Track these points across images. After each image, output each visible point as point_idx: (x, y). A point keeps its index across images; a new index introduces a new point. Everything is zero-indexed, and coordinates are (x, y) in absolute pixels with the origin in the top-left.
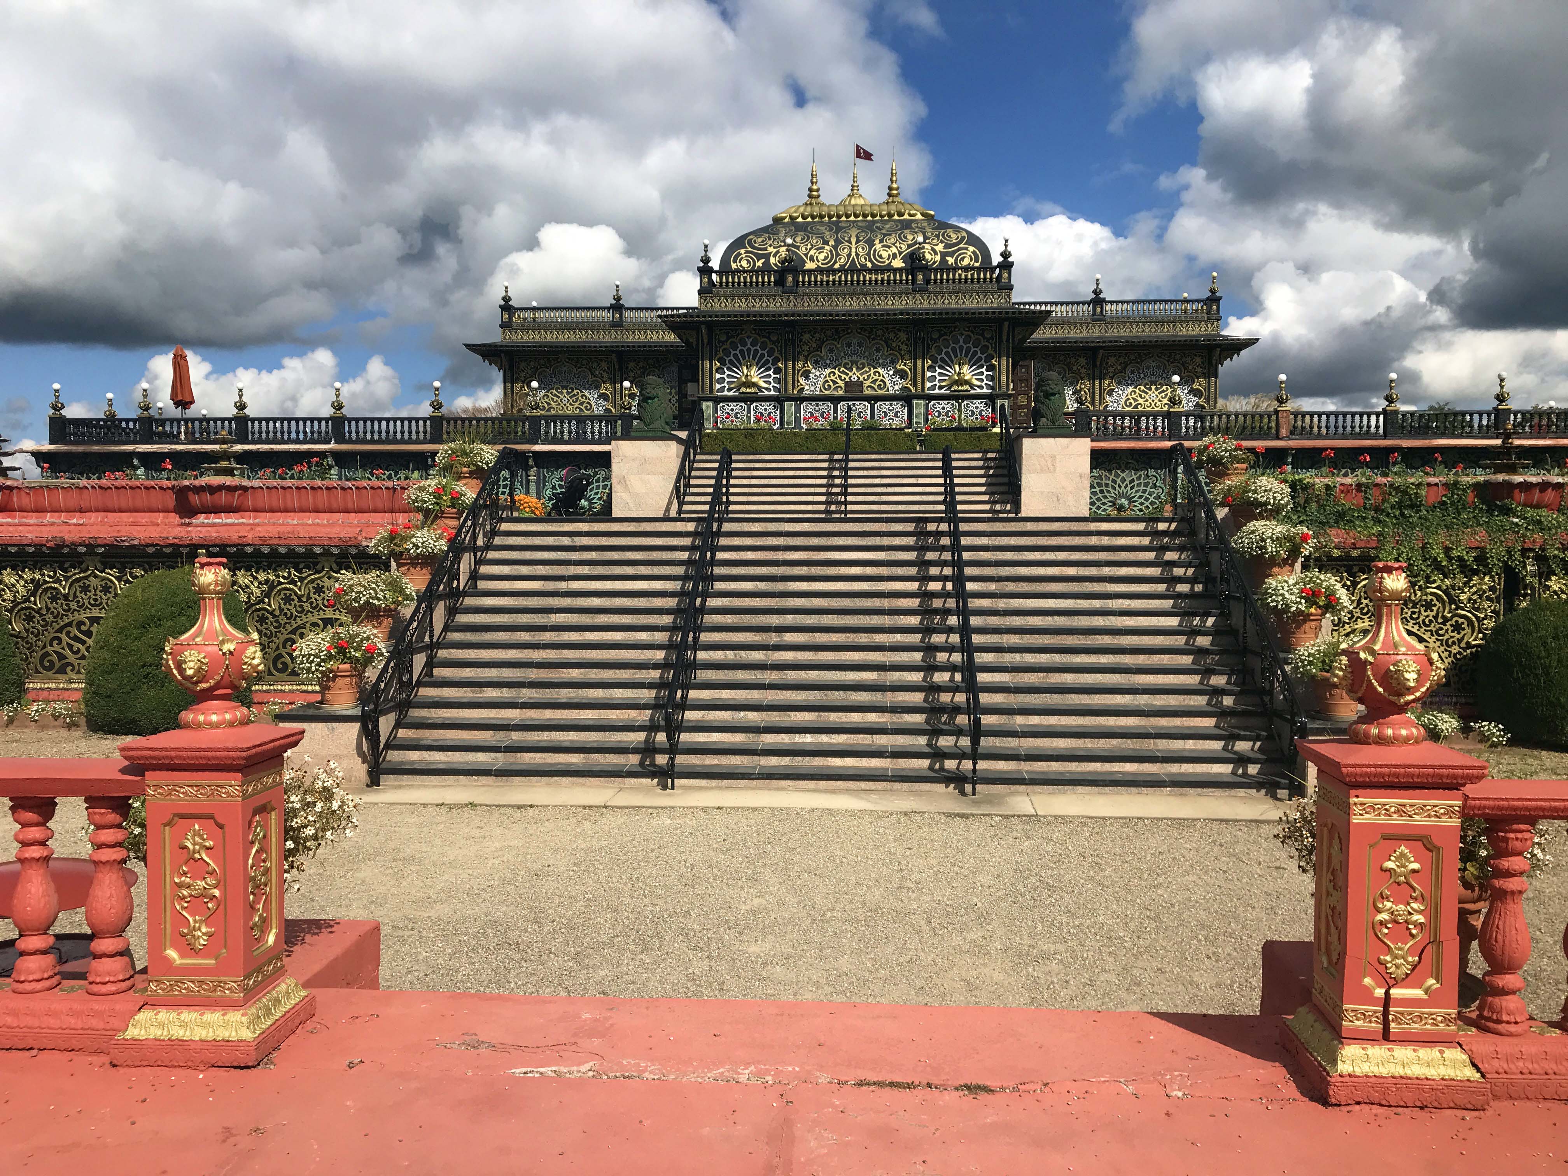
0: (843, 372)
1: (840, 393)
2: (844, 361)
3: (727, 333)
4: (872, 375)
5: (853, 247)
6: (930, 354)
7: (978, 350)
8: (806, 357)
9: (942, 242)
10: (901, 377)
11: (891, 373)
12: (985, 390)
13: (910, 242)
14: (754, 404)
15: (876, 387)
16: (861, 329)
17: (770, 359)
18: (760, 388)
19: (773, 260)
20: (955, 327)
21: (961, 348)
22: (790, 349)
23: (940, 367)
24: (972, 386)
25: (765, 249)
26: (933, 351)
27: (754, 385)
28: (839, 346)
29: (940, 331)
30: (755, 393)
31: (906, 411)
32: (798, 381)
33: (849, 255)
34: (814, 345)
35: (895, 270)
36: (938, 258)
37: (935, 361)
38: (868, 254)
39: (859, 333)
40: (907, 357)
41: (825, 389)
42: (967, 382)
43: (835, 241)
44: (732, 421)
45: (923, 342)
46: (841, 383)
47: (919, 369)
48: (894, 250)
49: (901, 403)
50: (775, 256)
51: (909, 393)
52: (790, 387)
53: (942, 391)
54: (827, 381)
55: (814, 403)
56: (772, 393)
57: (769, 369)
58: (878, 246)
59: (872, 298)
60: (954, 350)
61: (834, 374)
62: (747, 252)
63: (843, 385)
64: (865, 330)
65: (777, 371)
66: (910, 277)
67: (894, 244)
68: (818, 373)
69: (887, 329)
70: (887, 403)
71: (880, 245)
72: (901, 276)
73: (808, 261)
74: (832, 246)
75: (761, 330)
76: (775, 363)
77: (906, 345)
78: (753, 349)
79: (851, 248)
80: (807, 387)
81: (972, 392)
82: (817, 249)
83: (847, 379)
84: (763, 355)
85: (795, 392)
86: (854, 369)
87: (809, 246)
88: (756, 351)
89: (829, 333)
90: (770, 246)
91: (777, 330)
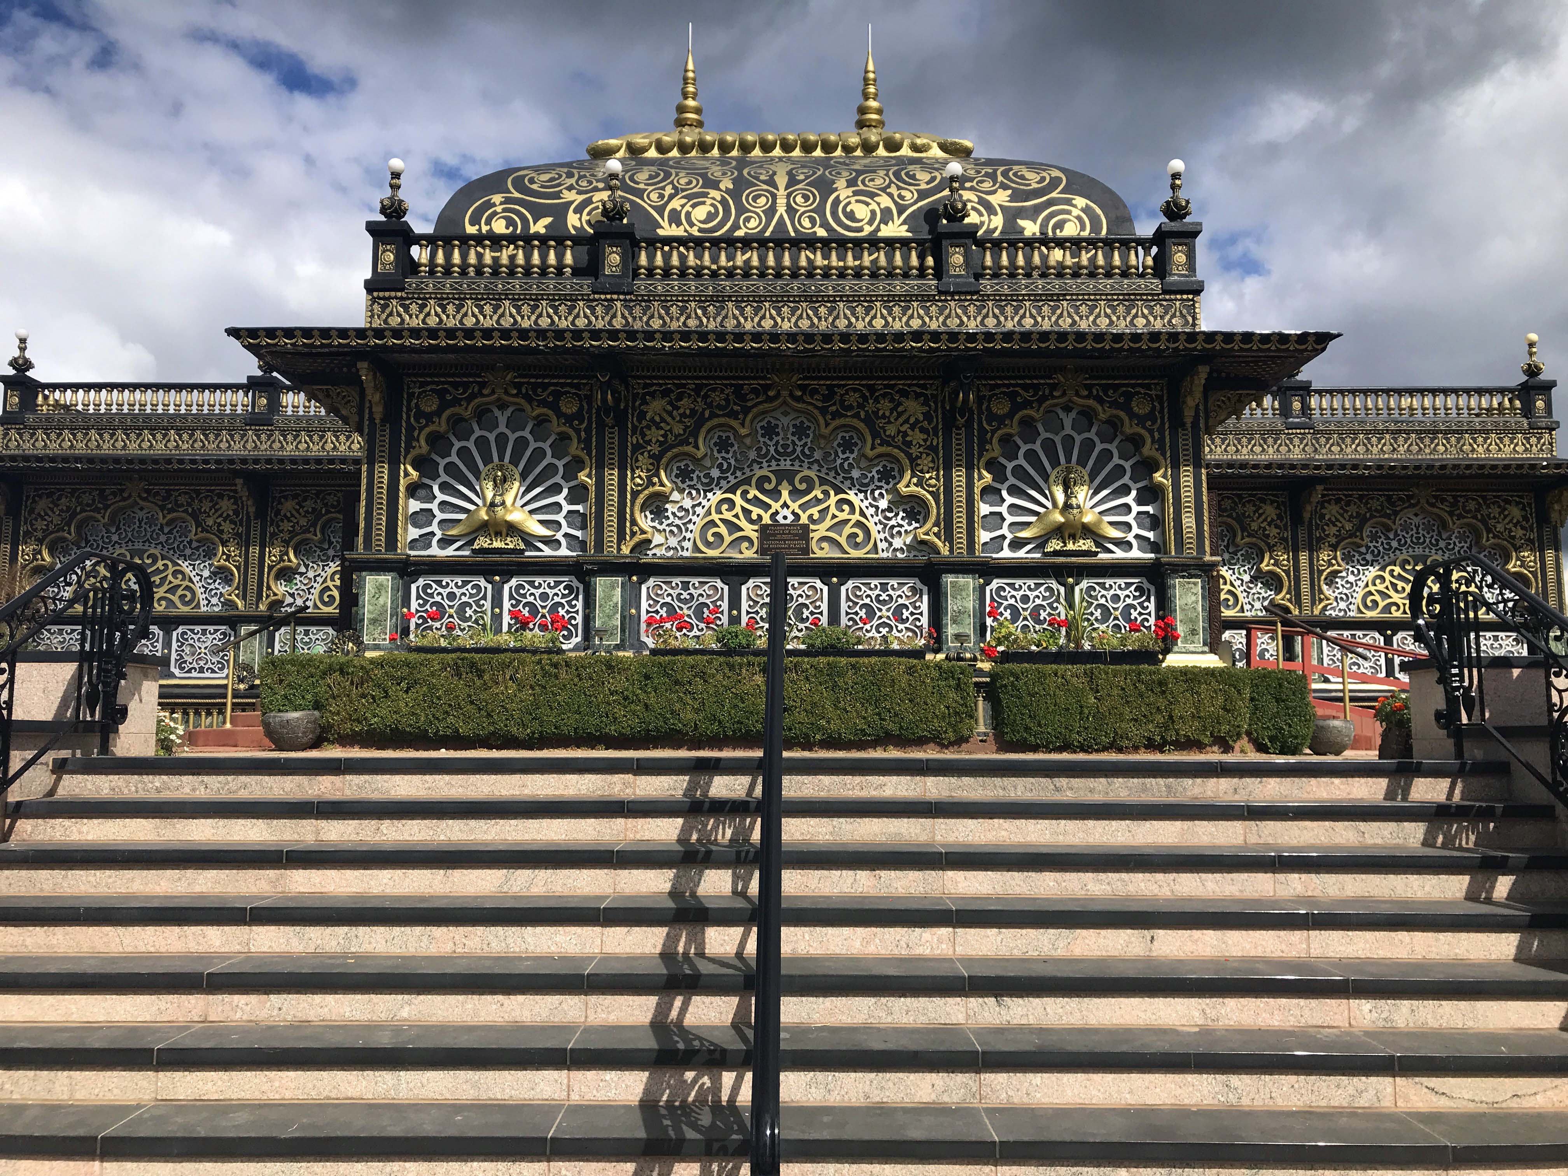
0: (756, 502)
1: (748, 554)
2: (759, 473)
3: (441, 394)
4: (833, 510)
5: (782, 193)
6: (986, 456)
7: (1113, 447)
8: (656, 459)
9: (1004, 187)
10: (912, 516)
11: (883, 504)
12: (1135, 553)
13: (923, 186)
14: (514, 582)
15: (842, 540)
16: (803, 388)
17: (560, 464)
18: (528, 539)
19: (573, 220)
20: (1054, 387)
21: (1068, 442)
22: (612, 438)
23: (1014, 491)
24: (1100, 540)
25: (557, 196)
26: (995, 450)
27: (512, 529)
28: (743, 431)
29: (1013, 396)
30: (514, 551)
31: (924, 606)
32: (634, 522)
33: (771, 212)
34: (678, 429)
35: (891, 243)
36: (998, 221)
37: (999, 475)
38: (820, 210)
39: (799, 399)
40: (926, 461)
41: (708, 544)
42: (1088, 531)
43: (734, 181)
44: (450, 628)
45: (969, 425)
46: (750, 530)
47: (960, 495)
48: (885, 201)
49: (911, 582)
50: (579, 210)
51: (934, 557)
52: (611, 534)
53: (1021, 553)
54: (712, 523)
55: (676, 580)
56: (564, 551)
57: (556, 489)
58: (844, 193)
59: (831, 311)
60: (1049, 447)
61: (732, 504)
62: (508, 201)
63: (754, 536)
64: (814, 392)
65: (578, 494)
66: (930, 261)
67: (884, 190)
68: (687, 503)
69: (872, 389)
70: (874, 582)
71: (849, 192)
72: (906, 258)
73: (665, 224)
74: (728, 191)
75: (535, 386)
76: (570, 474)
77: (923, 430)
78: (512, 437)
79: (774, 197)
80: (658, 539)
81: (1102, 556)
82: (689, 197)
83: (766, 520)
84: (539, 454)
85: (626, 550)
86: (785, 494)
87: (669, 190)
88: (521, 444)
89: (718, 398)
90: (570, 188)
91: (577, 387)
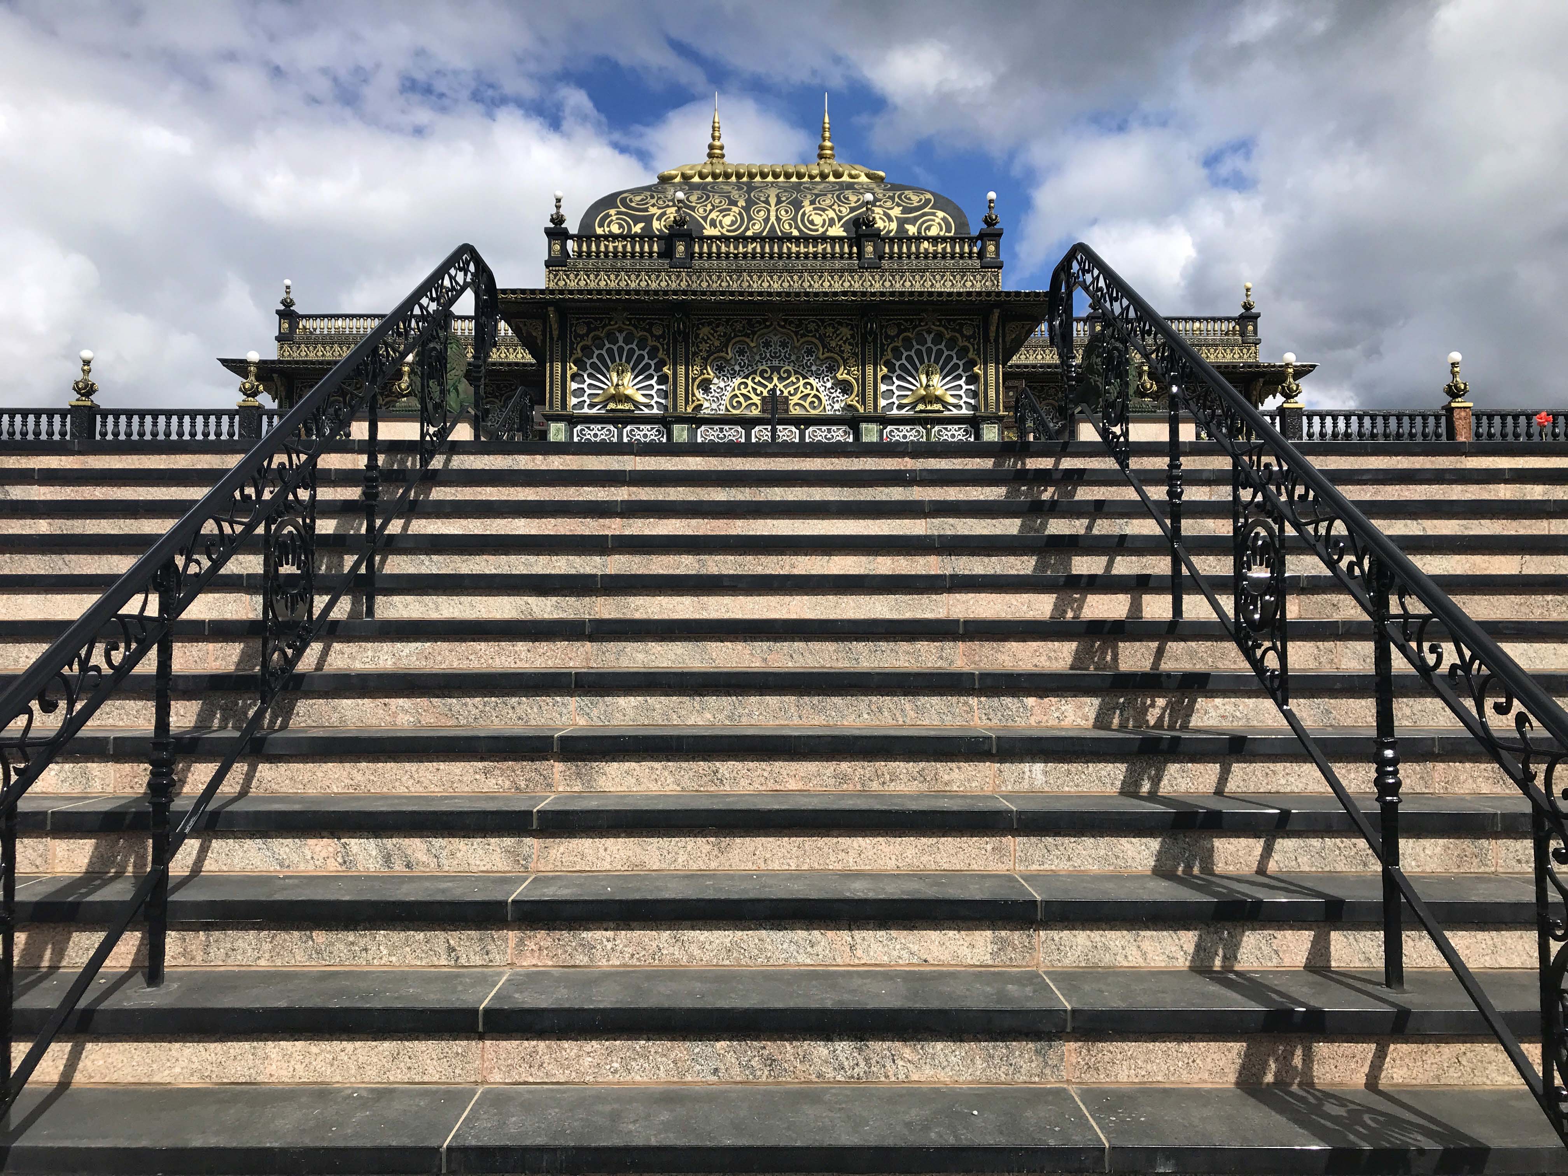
0: (760, 384)
1: (755, 412)
2: (761, 368)
3: (588, 324)
4: (801, 388)
5: (773, 209)
6: (884, 359)
7: (953, 353)
8: (705, 360)
9: (898, 205)
10: (844, 392)
11: (829, 385)
12: (964, 411)
13: (853, 205)
14: (629, 428)
15: (807, 405)
16: (785, 320)
17: (652, 363)
18: (636, 404)
19: (656, 225)
20: (921, 320)
21: (929, 351)
22: (681, 348)
23: (900, 378)
24: (945, 404)
25: (646, 210)
26: (889, 355)
27: (628, 399)
28: (752, 345)
29: (899, 325)
30: (629, 411)
32: (693, 395)
33: (767, 220)
34: (717, 343)
35: (833, 239)
36: (894, 226)
37: (892, 369)
38: (794, 219)
39: (783, 327)
40: (852, 361)
41: (734, 407)
42: (938, 399)
43: (746, 201)
45: (875, 341)
46: (756, 399)
47: (870, 380)
48: (831, 214)
49: (844, 428)
50: (659, 219)
51: (856, 414)
52: (681, 402)
53: (903, 412)
54: (736, 396)
55: (716, 427)
56: (655, 411)
57: (650, 377)
58: (808, 208)
59: (800, 277)
60: (919, 353)
61: (746, 385)
62: (618, 213)
63: (759, 403)
64: (791, 323)
65: (663, 379)
66: (855, 250)
67: (830, 207)
68: (722, 385)
69: (823, 321)
70: (824, 428)
71: (811, 208)
72: (842, 248)
73: (708, 227)
74: (742, 207)
75: (639, 320)
76: (659, 368)
77: (850, 344)
78: (626, 348)
79: (769, 211)
80: (706, 404)
81: (946, 413)
82: (721, 211)
83: (765, 394)
84: (641, 357)
85: (689, 410)
86: (776, 379)
87: (709, 207)
88: (631, 352)
89: (739, 326)
90: (653, 205)
91: (662, 320)
